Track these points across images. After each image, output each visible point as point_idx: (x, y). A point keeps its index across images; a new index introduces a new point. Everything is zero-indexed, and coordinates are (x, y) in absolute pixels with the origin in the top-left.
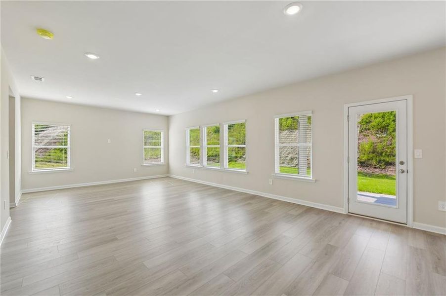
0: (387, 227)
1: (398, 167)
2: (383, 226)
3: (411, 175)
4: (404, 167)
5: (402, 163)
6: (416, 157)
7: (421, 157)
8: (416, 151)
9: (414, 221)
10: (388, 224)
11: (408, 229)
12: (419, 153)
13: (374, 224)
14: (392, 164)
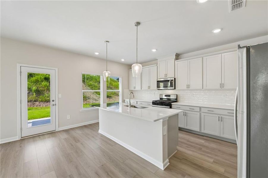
0: (48, 136)
1: (52, 103)
2: (46, 136)
3: (57, 106)
4: (54, 103)
5: (53, 101)
6: (59, 97)
7: (61, 97)
8: (59, 94)
9: (59, 127)
10: (47, 134)
11: (57, 132)
12: (60, 96)
13: (41, 137)
14: (48, 101)
